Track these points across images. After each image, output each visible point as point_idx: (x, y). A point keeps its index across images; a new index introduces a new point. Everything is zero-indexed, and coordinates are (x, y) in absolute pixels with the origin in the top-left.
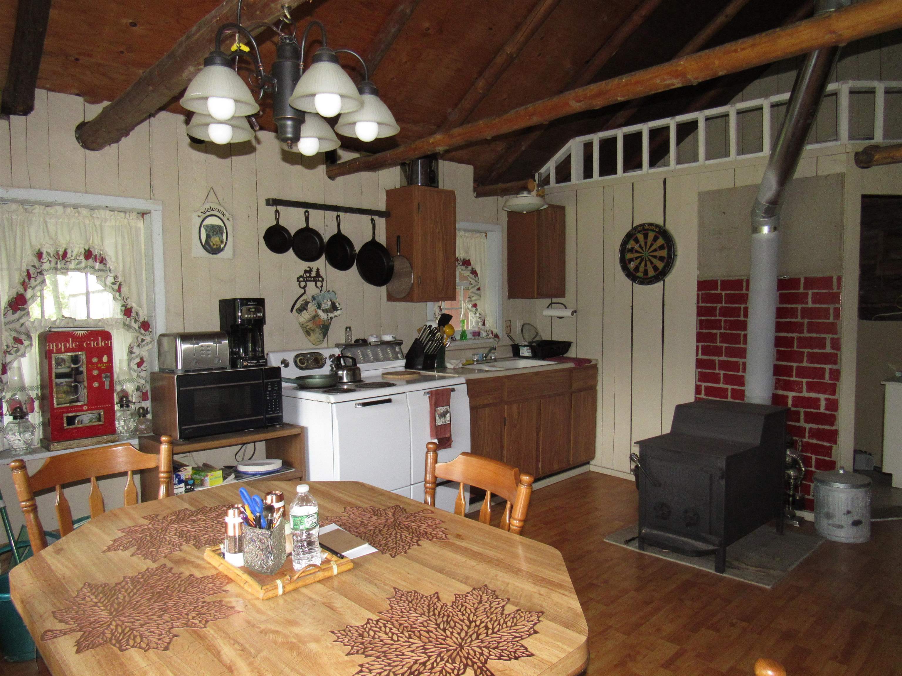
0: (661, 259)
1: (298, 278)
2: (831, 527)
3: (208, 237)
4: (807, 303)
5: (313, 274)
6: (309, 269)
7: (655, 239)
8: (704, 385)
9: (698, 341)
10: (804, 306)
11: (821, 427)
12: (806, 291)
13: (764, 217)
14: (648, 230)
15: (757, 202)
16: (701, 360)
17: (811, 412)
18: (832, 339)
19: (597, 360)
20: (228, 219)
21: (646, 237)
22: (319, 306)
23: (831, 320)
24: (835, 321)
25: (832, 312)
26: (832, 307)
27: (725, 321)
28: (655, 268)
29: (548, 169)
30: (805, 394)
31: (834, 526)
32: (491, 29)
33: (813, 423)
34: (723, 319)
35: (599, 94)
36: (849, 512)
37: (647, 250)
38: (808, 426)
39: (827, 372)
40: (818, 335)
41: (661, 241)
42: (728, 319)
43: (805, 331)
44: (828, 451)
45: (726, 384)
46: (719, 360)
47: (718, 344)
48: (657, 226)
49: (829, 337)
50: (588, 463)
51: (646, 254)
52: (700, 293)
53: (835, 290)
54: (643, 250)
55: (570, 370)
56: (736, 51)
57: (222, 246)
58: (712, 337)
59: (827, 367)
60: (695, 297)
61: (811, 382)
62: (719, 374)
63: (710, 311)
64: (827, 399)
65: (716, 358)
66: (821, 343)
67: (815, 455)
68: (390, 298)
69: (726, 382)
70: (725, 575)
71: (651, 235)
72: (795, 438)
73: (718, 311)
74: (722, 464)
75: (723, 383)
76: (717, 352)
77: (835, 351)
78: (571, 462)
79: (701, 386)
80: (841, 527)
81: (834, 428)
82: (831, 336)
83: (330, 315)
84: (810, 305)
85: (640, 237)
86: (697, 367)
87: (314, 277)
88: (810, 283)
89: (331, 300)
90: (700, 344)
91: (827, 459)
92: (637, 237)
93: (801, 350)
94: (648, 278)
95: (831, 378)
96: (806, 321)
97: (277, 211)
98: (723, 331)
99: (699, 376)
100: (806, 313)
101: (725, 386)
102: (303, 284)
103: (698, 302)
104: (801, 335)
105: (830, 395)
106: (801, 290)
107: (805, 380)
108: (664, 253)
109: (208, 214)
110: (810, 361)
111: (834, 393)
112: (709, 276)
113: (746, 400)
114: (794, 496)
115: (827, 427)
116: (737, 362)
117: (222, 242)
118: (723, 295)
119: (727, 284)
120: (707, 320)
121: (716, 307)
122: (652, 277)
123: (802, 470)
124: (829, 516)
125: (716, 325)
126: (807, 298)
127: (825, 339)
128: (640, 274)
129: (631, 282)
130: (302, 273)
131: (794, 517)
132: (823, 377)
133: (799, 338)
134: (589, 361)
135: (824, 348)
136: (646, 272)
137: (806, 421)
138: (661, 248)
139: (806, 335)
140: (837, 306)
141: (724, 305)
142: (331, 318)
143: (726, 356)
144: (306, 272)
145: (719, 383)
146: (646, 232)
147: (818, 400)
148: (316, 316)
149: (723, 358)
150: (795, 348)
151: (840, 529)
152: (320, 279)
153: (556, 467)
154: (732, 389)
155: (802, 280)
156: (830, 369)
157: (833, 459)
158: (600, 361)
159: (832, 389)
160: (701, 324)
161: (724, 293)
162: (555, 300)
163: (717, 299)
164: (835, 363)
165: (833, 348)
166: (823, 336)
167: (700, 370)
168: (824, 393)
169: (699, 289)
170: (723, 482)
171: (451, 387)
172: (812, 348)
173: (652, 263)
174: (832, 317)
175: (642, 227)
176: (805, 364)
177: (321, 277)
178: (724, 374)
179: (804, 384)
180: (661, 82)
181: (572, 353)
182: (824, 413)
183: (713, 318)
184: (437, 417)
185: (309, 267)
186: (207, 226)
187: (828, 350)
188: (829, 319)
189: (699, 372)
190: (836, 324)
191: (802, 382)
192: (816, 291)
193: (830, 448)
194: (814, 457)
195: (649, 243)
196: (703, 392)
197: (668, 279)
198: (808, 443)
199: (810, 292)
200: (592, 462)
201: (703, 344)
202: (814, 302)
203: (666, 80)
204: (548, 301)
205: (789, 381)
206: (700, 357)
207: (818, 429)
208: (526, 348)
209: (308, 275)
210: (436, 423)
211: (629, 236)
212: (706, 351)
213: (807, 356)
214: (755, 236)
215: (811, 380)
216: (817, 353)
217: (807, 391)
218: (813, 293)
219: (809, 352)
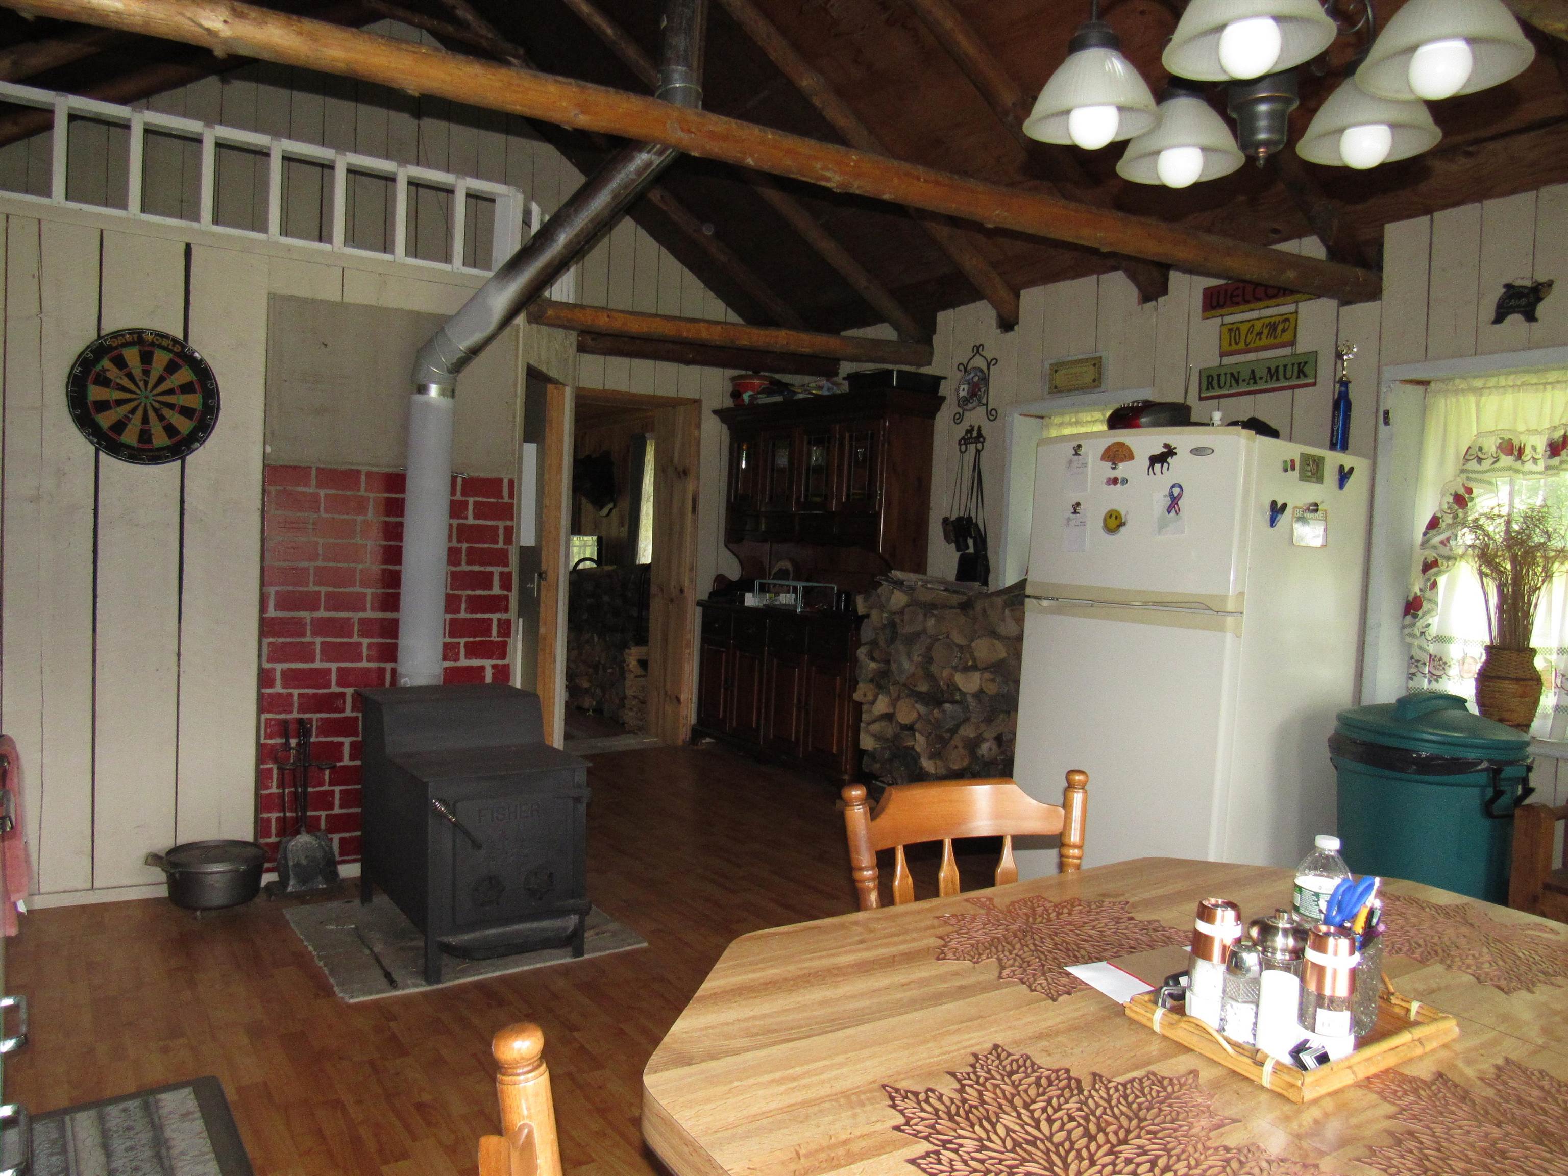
0: (186, 412)
4: (466, 518)
7: (170, 367)
8: (279, 667)
9: (265, 583)
10: (461, 521)
12: (464, 499)
13: (444, 373)
14: (152, 344)
16: (271, 619)
18: (502, 574)
21: (146, 359)
23: (500, 545)
24: (505, 547)
25: (501, 532)
26: (501, 524)
27: (326, 546)
28: (170, 430)
30: (463, 662)
34: (321, 540)
37: (149, 388)
39: (495, 623)
40: (482, 569)
41: (185, 376)
42: (330, 540)
43: (463, 563)
45: (327, 661)
46: (313, 619)
47: (311, 588)
48: (169, 339)
49: (496, 570)
51: (145, 397)
52: (269, 488)
53: (506, 499)
54: (138, 387)
58: (297, 576)
59: (495, 617)
61: (472, 642)
62: (314, 643)
63: (294, 527)
64: (494, 667)
65: (306, 615)
66: (485, 580)
69: (327, 657)
71: (161, 358)
73: (310, 527)
75: (321, 660)
76: (309, 602)
77: (506, 593)
79: (273, 670)
82: (501, 569)
84: (471, 521)
85: (132, 357)
88: (472, 485)
90: (272, 590)
92: (120, 357)
93: (456, 592)
94: (151, 450)
95: (499, 634)
96: (465, 546)
98: (320, 563)
99: (269, 652)
100: (467, 533)
101: (326, 665)
103: (264, 506)
104: (459, 569)
105: (498, 659)
106: (458, 497)
107: (462, 641)
108: (194, 401)
110: (472, 609)
111: (503, 656)
112: (291, 456)
116: (349, 619)
118: (322, 496)
119: (330, 477)
121: (307, 518)
122: (160, 449)
125: (306, 552)
126: (466, 509)
127: (492, 573)
128: (130, 440)
129: (94, 449)
132: (488, 632)
133: (454, 574)
135: (490, 587)
136: (143, 436)
138: (186, 389)
139: (464, 567)
140: (509, 523)
141: (323, 515)
143: (326, 610)
145: (313, 661)
146: (147, 348)
147: (482, 668)
149: (322, 613)
150: (449, 590)
154: (338, 669)
155: (460, 481)
156: (499, 620)
159: (501, 650)
161: (322, 493)
163: (310, 503)
164: (504, 610)
165: (500, 587)
166: (489, 569)
167: (268, 640)
168: (490, 658)
169: (266, 482)
172: (473, 590)
173: (162, 418)
174: (501, 540)
175: (135, 336)
176: (464, 614)
178: (322, 643)
179: (462, 645)
183: (300, 539)
187: (496, 590)
188: (497, 543)
189: (267, 644)
190: (507, 550)
191: (459, 643)
192: (480, 499)
195: (154, 374)
196: (278, 682)
197: (198, 458)
199: (471, 500)
201: (276, 588)
202: (476, 517)
206: (271, 613)
211: (98, 350)
212: (283, 602)
213: (467, 601)
214: (414, 399)
215: (471, 639)
216: (480, 596)
217: (466, 657)
218: (475, 503)
219: (469, 597)
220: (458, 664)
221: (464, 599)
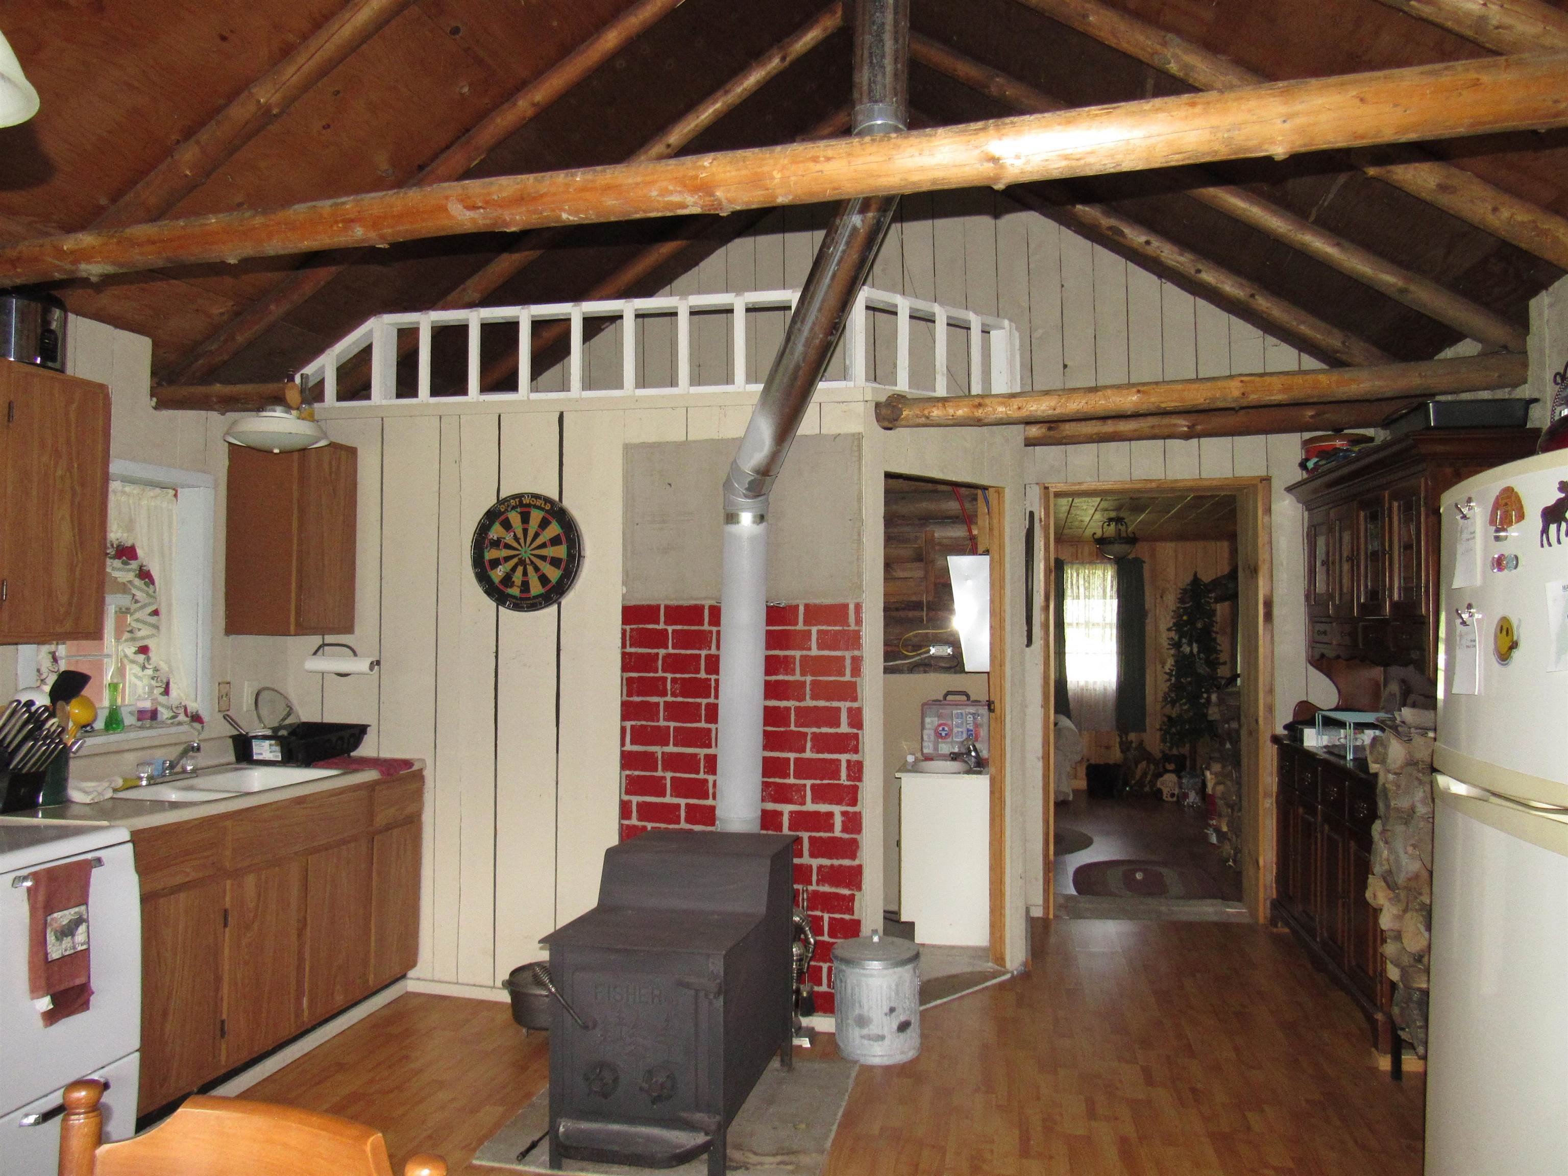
0: (555, 562)
2: (866, 1042)
4: (810, 649)
7: (544, 524)
8: (635, 799)
9: (624, 717)
10: (805, 653)
11: (836, 862)
12: (806, 628)
13: (746, 496)
14: (529, 505)
15: (734, 467)
16: (630, 753)
17: (821, 838)
18: (850, 710)
19: (423, 761)
21: (525, 518)
23: (848, 678)
24: (854, 679)
25: (848, 663)
26: (848, 655)
27: (674, 680)
28: (544, 580)
29: (322, 369)
30: (810, 806)
31: (869, 1038)
32: (224, 38)
33: (823, 857)
34: (669, 676)
35: (520, 199)
36: (892, 1010)
37: (528, 544)
38: (815, 863)
39: (844, 765)
40: (828, 704)
41: (554, 529)
42: (678, 676)
43: (808, 697)
44: (847, 904)
45: (677, 796)
46: (663, 753)
47: (662, 723)
48: (547, 500)
49: (844, 706)
50: (403, 976)
51: (526, 553)
52: (628, 628)
53: (853, 627)
54: (519, 544)
55: (371, 787)
58: (649, 711)
59: (844, 758)
60: (619, 635)
61: (818, 785)
62: (664, 778)
63: (646, 663)
64: (844, 814)
65: (657, 750)
66: (832, 718)
67: (828, 912)
69: (677, 792)
71: (536, 516)
72: (796, 886)
73: (660, 662)
74: (717, 966)
75: (671, 796)
76: (660, 737)
77: (855, 731)
78: (371, 983)
79: (630, 802)
80: (882, 1038)
81: (856, 862)
82: (849, 704)
84: (814, 652)
85: (514, 518)
86: (623, 767)
88: (815, 613)
90: (628, 724)
91: (847, 917)
92: (507, 519)
93: (801, 729)
94: (529, 599)
95: (849, 778)
96: (809, 679)
98: (669, 698)
99: (627, 785)
100: (810, 665)
101: (675, 800)
103: (624, 645)
104: (802, 704)
105: (848, 805)
106: (800, 626)
107: (809, 783)
108: (561, 551)
110: (817, 748)
111: (854, 802)
112: (642, 598)
113: (719, 827)
114: (798, 992)
115: (846, 862)
116: (696, 755)
118: (670, 632)
119: (677, 614)
120: (639, 677)
121: (657, 654)
122: (535, 597)
123: (810, 943)
124: (862, 1021)
125: (657, 687)
126: (810, 639)
127: (838, 710)
128: (515, 591)
129: (494, 604)
131: (801, 1031)
132: (836, 774)
133: (797, 709)
134: (407, 763)
135: (838, 725)
136: (525, 586)
137: (813, 855)
138: (555, 541)
139: (809, 703)
140: (856, 653)
141: (671, 650)
143: (675, 745)
145: (664, 795)
146: (526, 510)
147: (830, 815)
149: (671, 749)
150: (793, 728)
151: (880, 1043)
153: (339, 999)
154: (687, 805)
155: (801, 609)
156: (848, 761)
157: (856, 917)
158: (429, 762)
159: (851, 795)
160: (631, 686)
161: (670, 629)
162: (329, 639)
163: (659, 639)
164: (856, 750)
165: (851, 725)
166: (835, 704)
167: (628, 772)
168: (839, 803)
169: (625, 621)
170: (720, 1002)
171: (89, 856)
172: (819, 727)
173: (537, 569)
174: (848, 672)
175: (517, 500)
176: (808, 754)
178: (672, 778)
179: (808, 788)
180: (660, 195)
181: (366, 749)
182: (841, 838)
183: (652, 675)
184: (51, 938)
187: (844, 728)
188: (844, 675)
189: (627, 776)
190: (855, 683)
191: (805, 785)
192: (824, 628)
193: (852, 897)
194: (826, 916)
195: (531, 534)
196: (634, 814)
197: (568, 601)
198: (815, 893)
199: (814, 630)
200: (411, 974)
201: (633, 723)
202: (820, 647)
203: (671, 193)
204: (316, 640)
205: (785, 784)
206: (629, 747)
207: (832, 866)
208: (267, 742)
210: (46, 954)
211: (492, 516)
212: (639, 736)
213: (812, 739)
214: (733, 528)
215: (818, 782)
216: (826, 734)
217: (813, 802)
218: (819, 632)
219: (814, 734)
220: (804, 808)
221: (809, 738)
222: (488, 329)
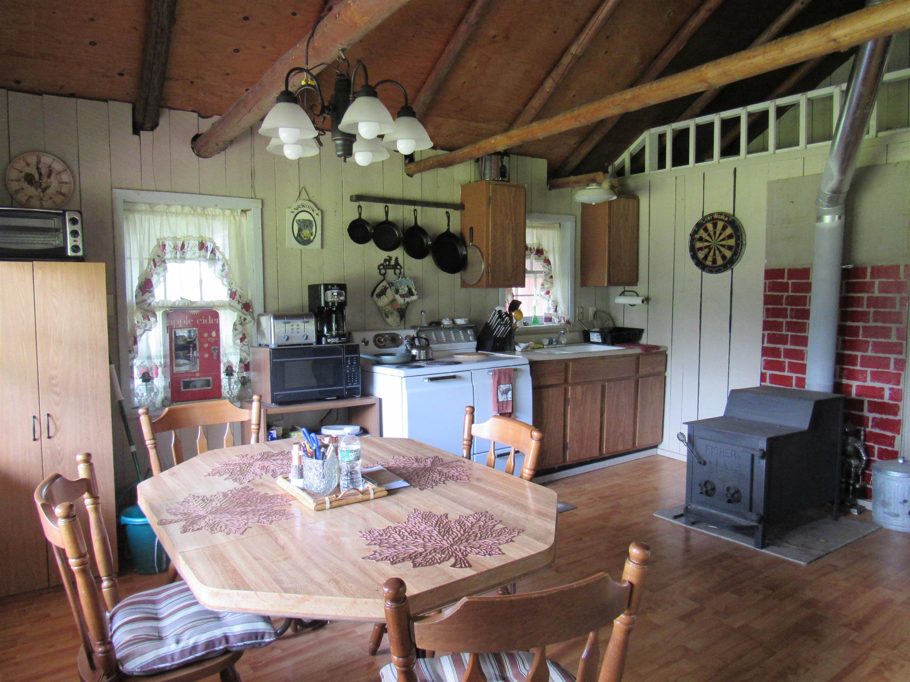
0: (730, 248)
1: (379, 266)
2: (886, 515)
3: (300, 230)
4: (873, 292)
5: (393, 263)
6: (388, 258)
7: (724, 228)
8: (769, 372)
9: (765, 329)
10: (870, 295)
11: (885, 417)
12: (873, 280)
13: (828, 206)
14: (717, 219)
15: (819, 191)
16: (767, 347)
17: (875, 402)
18: (898, 329)
19: (667, 347)
20: (317, 214)
21: (715, 226)
22: (397, 292)
23: (897, 309)
24: (901, 311)
25: (898, 300)
26: (898, 296)
27: (792, 310)
28: (724, 257)
29: (623, 160)
30: (869, 383)
31: (890, 514)
32: (555, 32)
33: (876, 413)
34: (789, 307)
36: (905, 501)
37: (716, 238)
38: (871, 416)
39: (892, 361)
40: (884, 325)
41: (729, 231)
42: (794, 307)
43: (871, 320)
44: (891, 441)
45: (791, 372)
46: (785, 349)
47: (784, 332)
48: (726, 215)
49: (894, 326)
50: (656, 447)
51: (713, 243)
52: (767, 281)
53: (902, 279)
54: (712, 239)
55: (638, 357)
56: (749, 58)
57: (312, 238)
58: (777, 326)
59: (892, 357)
60: (763, 285)
62: (784, 362)
63: (777, 300)
64: (891, 389)
65: (781, 347)
66: (886, 333)
67: (878, 444)
68: (464, 284)
69: (791, 370)
70: (764, 551)
71: (720, 224)
72: (858, 427)
73: (784, 300)
74: (763, 445)
75: (788, 372)
76: (783, 340)
77: (901, 341)
78: (637, 445)
79: (766, 373)
80: (897, 515)
81: (897, 418)
82: (897, 325)
83: (407, 300)
84: (876, 294)
85: (710, 226)
86: (763, 355)
87: (393, 265)
88: (877, 272)
89: (408, 286)
90: (766, 333)
91: (890, 448)
92: (706, 227)
93: (866, 339)
94: (716, 267)
95: (895, 368)
96: (872, 310)
97: (359, 207)
98: (789, 320)
99: (765, 364)
100: (873, 302)
101: (790, 374)
102: (383, 271)
103: (765, 291)
104: (867, 325)
105: (894, 385)
106: (868, 279)
107: (869, 370)
108: (732, 242)
109: (300, 210)
110: (875, 350)
111: (898, 383)
112: (776, 265)
113: (807, 388)
114: (854, 485)
115: (891, 417)
116: (800, 350)
117: (312, 234)
118: (790, 283)
119: (795, 273)
120: (773, 309)
121: (783, 296)
122: (720, 266)
123: (863, 459)
124: (885, 504)
125: (782, 313)
126: (873, 287)
127: (890, 328)
128: (709, 263)
129: (700, 271)
130: (382, 262)
131: (855, 505)
132: (887, 366)
133: (865, 328)
134: (657, 347)
135: (889, 337)
136: (714, 261)
137: (870, 411)
138: (730, 237)
139: (872, 324)
140: (904, 295)
141: (790, 294)
142: (408, 303)
143: (791, 345)
144: (386, 260)
145: (784, 371)
146: (715, 221)
147: (882, 389)
148: (394, 301)
149: (789, 346)
150: (860, 338)
151: (896, 518)
152: (399, 267)
153: (620, 448)
154: (797, 377)
155: (869, 270)
156: (895, 359)
157: (896, 449)
158: (669, 348)
159: (897, 379)
160: (769, 312)
161: (790, 282)
162: (628, 288)
163: (784, 287)
164: (900, 353)
165: (899, 338)
166: (888, 325)
167: (765, 358)
168: (888, 382)
169: (766, 278)
170: (763, 462)
171: (513, 367)
172: (877, 337)
173: (720, 252)
174: (898, 306)
175: (712, 216)
176: (870, 353)
177: (400, 266)
178: (789, 363)
179: (869, 373)
181: (644, 341)
182: (888, 404)
183: (779, 307)
184: (499, 394)
185: (388, 256)
186: (299, 221)
187: (894, 339)
188: (895, 308)
189: (765, 360)
190: (902, 313)
191: (867, 371)
192: (884, 280)
193: (893, 438)
194: (877, 447)
195: (718, 233)
196: (768, 380)
197: (737, 267)
198: (871, 432)
199: (877, 282)
200: (660, 446)
201: (769, 332)
202: (880, 291)
204: (621, 289)
205: (854, 370)
206: (766, 345)
207: (882, 419)
208: (596, 334)
209: (387, 263)
210: (498, 399)
211: (699, 225)
212: (772, 339)
213: (872, 345)
214: (819, 224)
215: (875, 370)
216: (882, 342)
217: (871, 381)
218: (879, 282)
219: (874, 342)
220: (866, 384)
221: (870, 344)
222: (699, 128)
